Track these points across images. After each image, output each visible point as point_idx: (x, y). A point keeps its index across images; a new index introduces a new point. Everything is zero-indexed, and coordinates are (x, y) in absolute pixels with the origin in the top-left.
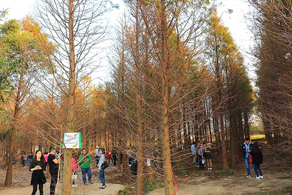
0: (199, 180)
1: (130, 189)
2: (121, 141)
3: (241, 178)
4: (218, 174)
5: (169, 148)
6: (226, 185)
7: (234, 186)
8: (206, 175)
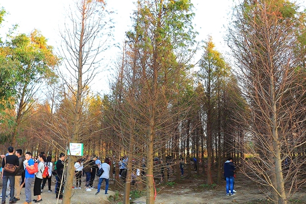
0: (183, 192)
1: (120, 196)
2: (114, 152)
3: (221, 192)
4: (202, 187)
5: (152, 161)
6: (206, 197)
7: (212, 198)
8: (190, 187)
